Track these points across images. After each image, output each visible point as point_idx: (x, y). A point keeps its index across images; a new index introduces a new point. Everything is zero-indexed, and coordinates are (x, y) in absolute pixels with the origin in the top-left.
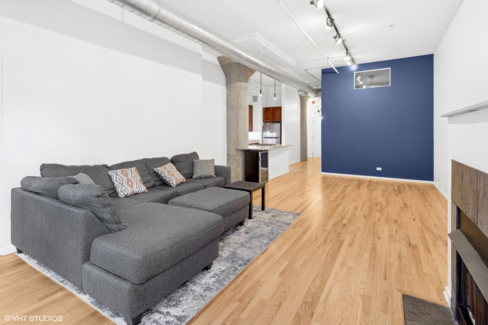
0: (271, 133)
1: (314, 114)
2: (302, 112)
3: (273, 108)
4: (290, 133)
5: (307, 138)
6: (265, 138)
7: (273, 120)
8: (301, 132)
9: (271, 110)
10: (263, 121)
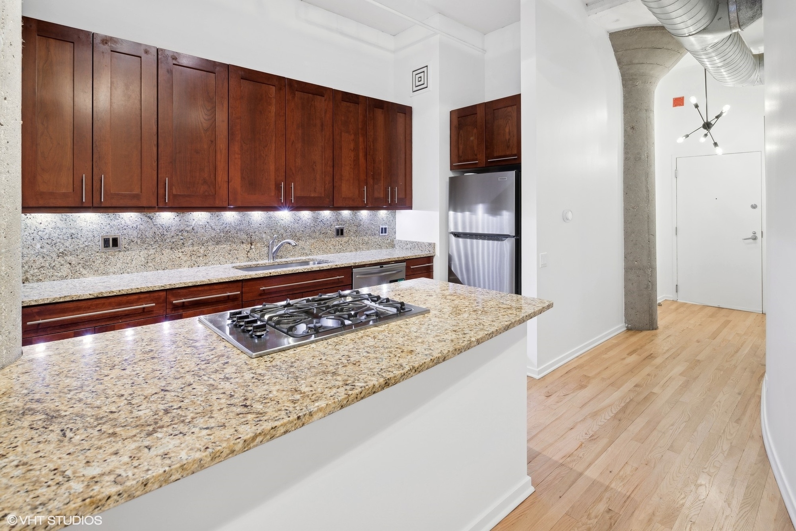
0: (491, 218)
1: (687, 136)
2: (633, 128)
3: (487, 105)
4: (570, 215)
5: (654, 235)
6: (457, 235)
7: (487, 157)
8: (626, 210)
9: (480, 113)
10: (452, 169)
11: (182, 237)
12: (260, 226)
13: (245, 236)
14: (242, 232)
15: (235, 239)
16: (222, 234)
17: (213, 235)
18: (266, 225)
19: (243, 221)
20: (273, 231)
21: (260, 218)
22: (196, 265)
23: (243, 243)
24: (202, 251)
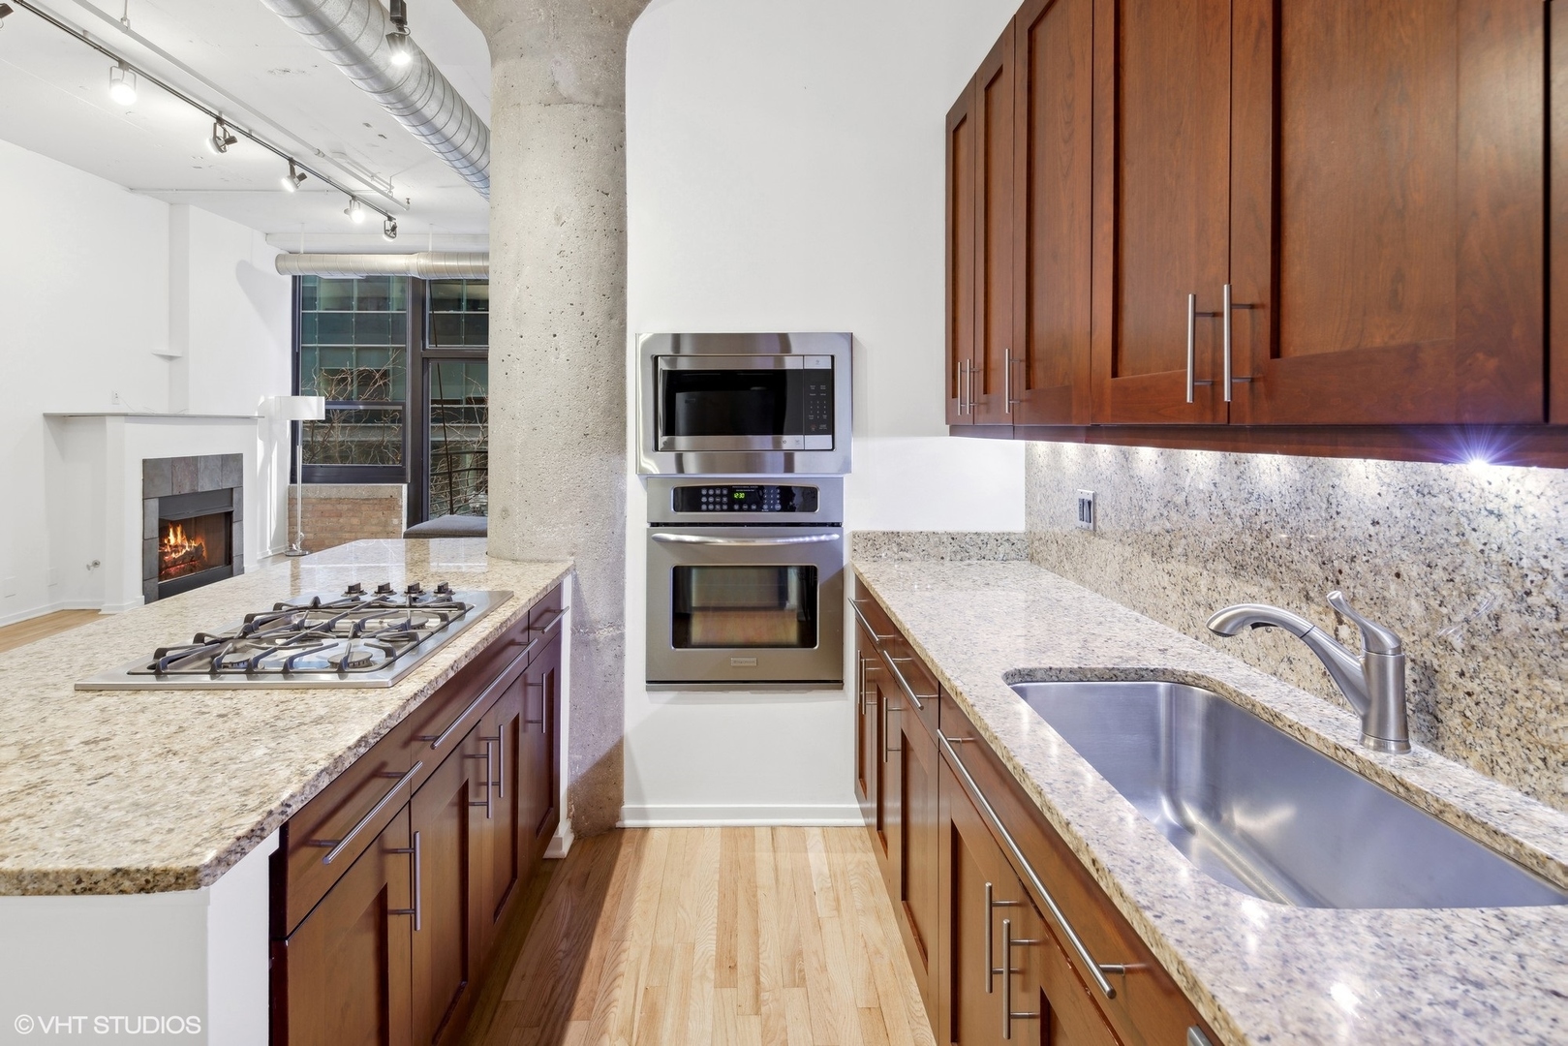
11: (1168, 526)
12: (1372, 530)
13: (1317, 569)
14: (1305, 546)
15: (1283, 569)
16: (1250, 541)
17: (1226, 537)
18: (1396, 531)
19: (1308, 493)
20: (1439, 575)
21: (1374, 488)
22: (1192, 629)
23: (1308, 598)
24: (1203, 583)
